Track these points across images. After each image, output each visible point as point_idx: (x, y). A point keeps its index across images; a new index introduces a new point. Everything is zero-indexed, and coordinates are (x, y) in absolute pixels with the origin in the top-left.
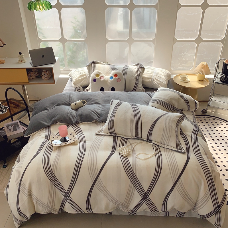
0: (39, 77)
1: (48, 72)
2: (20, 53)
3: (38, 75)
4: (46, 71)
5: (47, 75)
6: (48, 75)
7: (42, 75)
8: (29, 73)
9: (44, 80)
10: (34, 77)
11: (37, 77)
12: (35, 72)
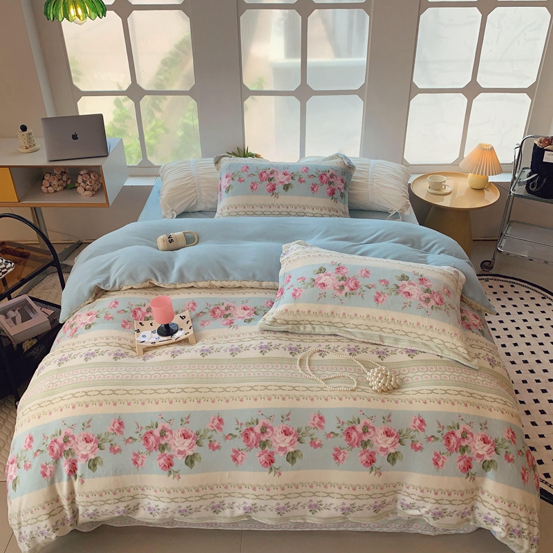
1: (92, 177)
2: (24, 128)
3: (69, 182)
4: (89, 174)
6: (93, 182)
7: (79, 182)
8: (47, 177)
9: (83, 196)
10: (58, 189)
11: (65, 188)
12: (62, 176)
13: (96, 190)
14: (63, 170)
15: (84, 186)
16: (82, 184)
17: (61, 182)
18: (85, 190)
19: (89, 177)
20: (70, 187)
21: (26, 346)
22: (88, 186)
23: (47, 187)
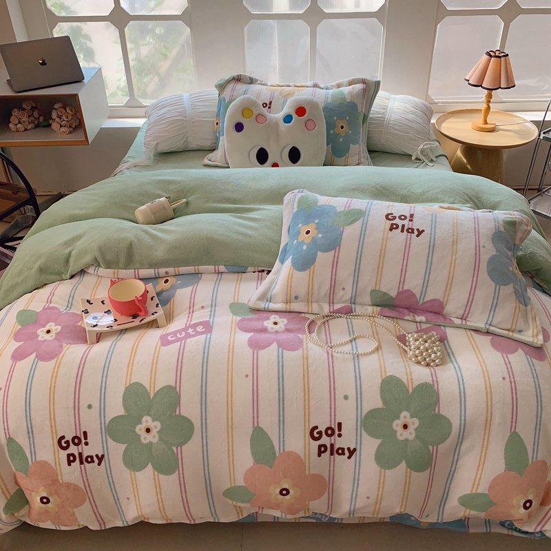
1: (68, 110)
4: (64, 107)
5: (67, 117)
6: (70, 118)
7: (54, 118)
8: (15, 112)
9: (59, 133)
10: (29, 127)
11: (37, 126)
12: (33, 112)
13: (74, 126)
14: (34, 105)
15: (60, 122)
16: (57, 119)
17: (32, 118)
18: (61, 126)
19: (64, 111)
20: (44, 123)
22: (64, 122)
23: (16, 125)
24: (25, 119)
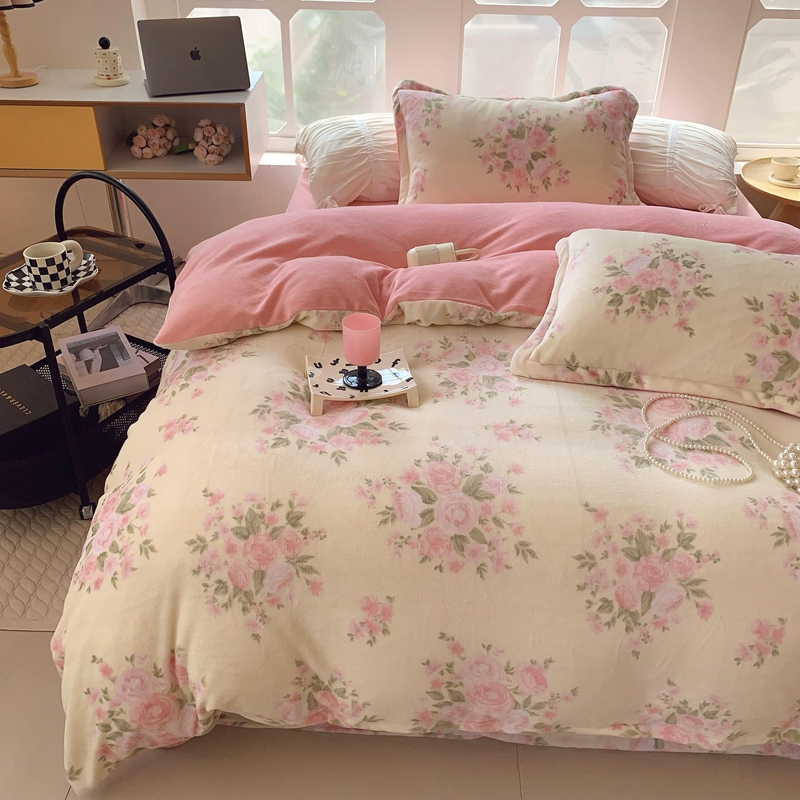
0: (181, 149)
1: (219, 130)
2: (105, 44)
3: (177, 142)
4: (213, 125)
5: (217, 139)
6: (222, 141)
7: (197, 140)
8: (142, 131)
9: (204, 162)
10: (161, 152)
11: (171, 152)
12: (166, 131)
13: (224, 154)
14: (168, 121)
15: (206, 146)
16: (203, 142)
17: (164, 141)
18: (208, 153)
19: (213, 131)
21: (105, 412)
22: (212, 147)
23: (142, 148)
24: (155, 140)
